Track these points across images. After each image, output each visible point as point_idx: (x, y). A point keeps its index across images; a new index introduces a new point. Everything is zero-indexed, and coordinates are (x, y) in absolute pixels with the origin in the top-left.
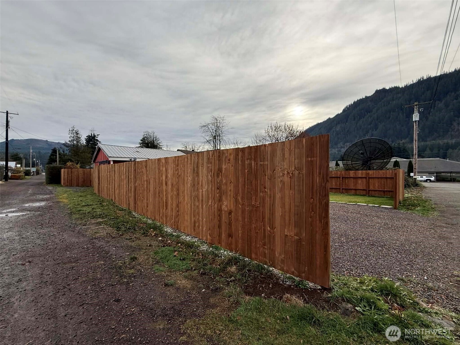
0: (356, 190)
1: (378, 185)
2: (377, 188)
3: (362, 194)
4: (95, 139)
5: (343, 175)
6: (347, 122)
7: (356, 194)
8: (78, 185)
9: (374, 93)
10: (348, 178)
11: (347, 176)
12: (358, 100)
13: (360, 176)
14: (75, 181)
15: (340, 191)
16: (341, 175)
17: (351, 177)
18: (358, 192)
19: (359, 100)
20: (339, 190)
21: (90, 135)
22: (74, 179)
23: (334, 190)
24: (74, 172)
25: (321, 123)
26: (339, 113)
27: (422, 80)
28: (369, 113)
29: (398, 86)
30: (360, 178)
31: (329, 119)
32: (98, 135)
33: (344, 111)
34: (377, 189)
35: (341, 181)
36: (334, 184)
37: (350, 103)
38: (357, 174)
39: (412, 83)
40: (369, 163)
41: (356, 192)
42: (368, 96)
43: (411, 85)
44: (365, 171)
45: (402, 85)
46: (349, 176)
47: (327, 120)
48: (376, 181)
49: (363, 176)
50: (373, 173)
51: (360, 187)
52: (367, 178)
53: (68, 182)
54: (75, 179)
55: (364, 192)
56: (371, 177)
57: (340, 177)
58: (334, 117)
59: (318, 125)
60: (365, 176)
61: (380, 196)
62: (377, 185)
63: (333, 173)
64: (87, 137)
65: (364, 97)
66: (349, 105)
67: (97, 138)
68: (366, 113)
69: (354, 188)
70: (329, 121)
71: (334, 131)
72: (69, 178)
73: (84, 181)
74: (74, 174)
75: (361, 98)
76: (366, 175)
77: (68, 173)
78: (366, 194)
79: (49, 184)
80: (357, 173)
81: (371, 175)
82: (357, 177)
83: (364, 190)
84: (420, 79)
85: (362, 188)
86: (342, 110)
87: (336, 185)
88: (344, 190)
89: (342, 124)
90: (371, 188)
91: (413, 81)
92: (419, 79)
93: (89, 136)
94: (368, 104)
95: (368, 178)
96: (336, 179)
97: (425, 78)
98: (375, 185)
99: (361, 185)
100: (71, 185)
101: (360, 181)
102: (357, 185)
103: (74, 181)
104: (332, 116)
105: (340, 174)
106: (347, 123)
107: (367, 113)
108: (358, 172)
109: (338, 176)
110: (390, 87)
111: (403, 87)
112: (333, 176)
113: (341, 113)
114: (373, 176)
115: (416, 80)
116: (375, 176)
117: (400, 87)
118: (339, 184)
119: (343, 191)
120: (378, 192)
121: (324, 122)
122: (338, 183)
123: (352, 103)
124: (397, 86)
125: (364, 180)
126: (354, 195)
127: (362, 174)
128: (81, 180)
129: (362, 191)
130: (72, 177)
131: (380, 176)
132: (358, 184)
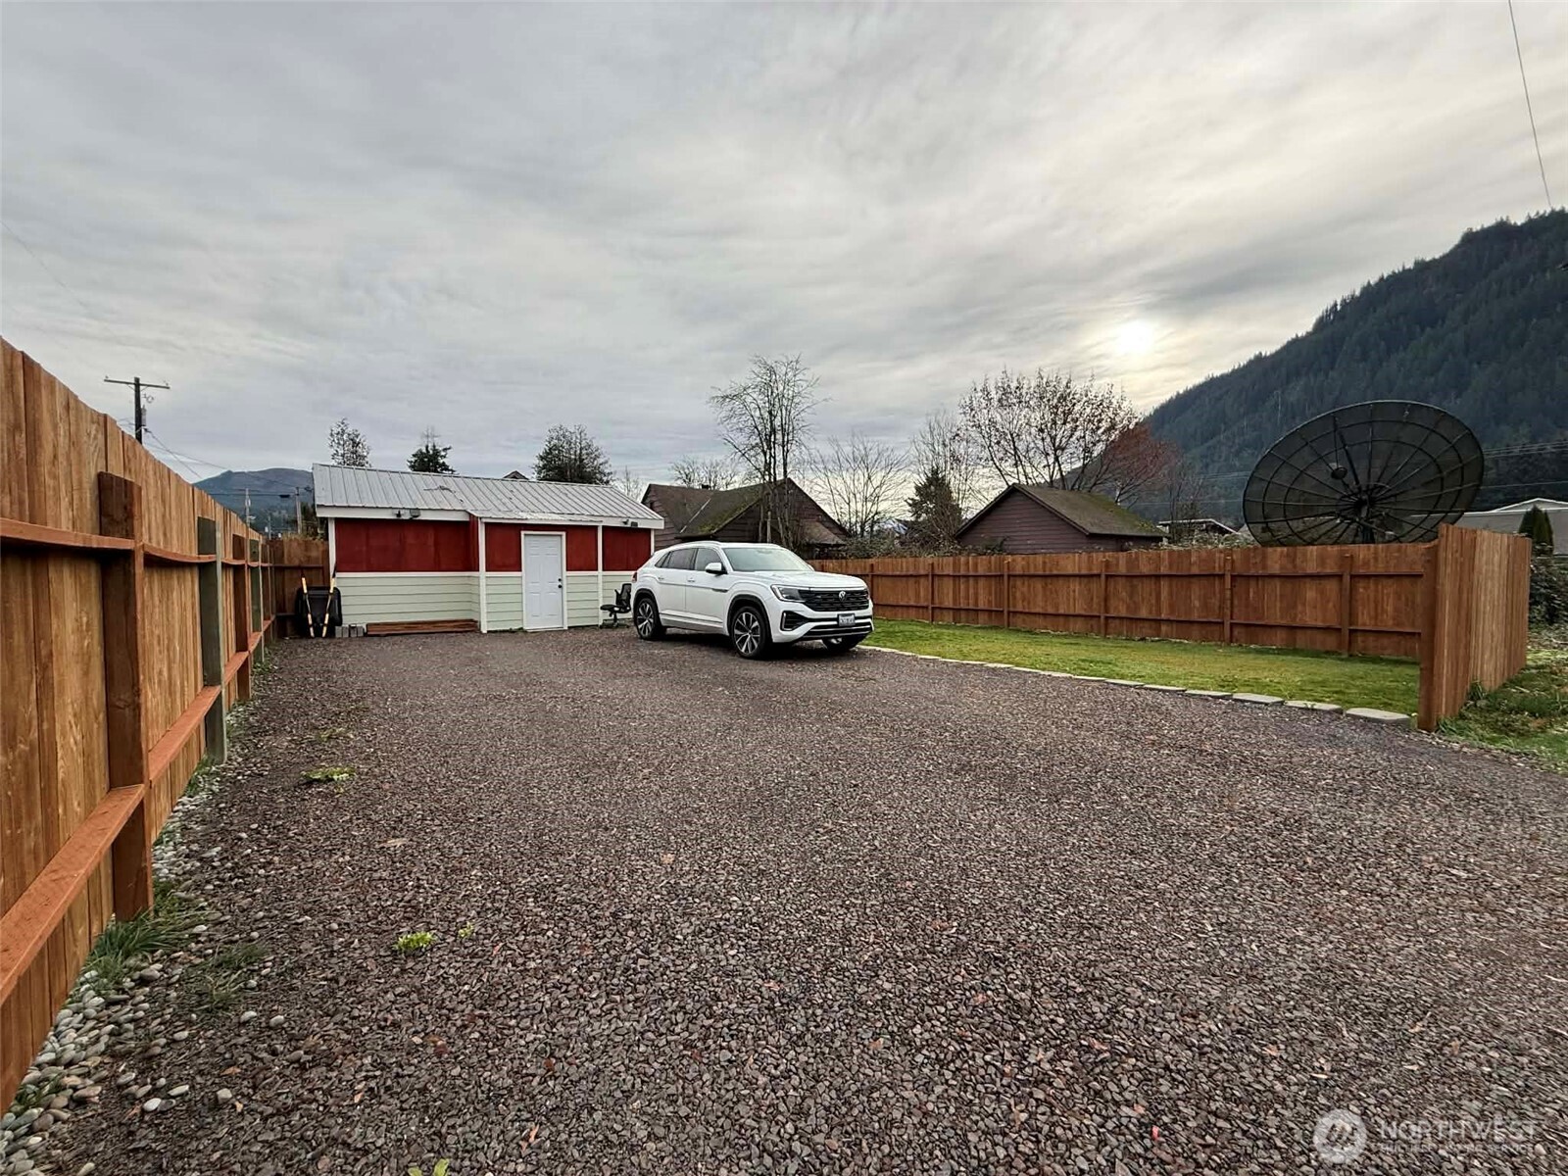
0: (1292, 628)
1: (1396, 610)
2: (1391, 622)
3: (1319, 647)
4: (438, 463)
5: (1238, 564)
6: (1332, 368)
7: (1291, 650)
9: (1458, 247)
10: (1257, 577)
11: (1252, 572)
12: (1382, 279)
13: (1312, 568)
15: (1222, 634)
16: (1228, 568)
17: (1272, 576)
18: (1302, 640)
19: (1389, 277)
20: (1217, 628)
21: (424, 451)
23: (1195, 630)
25: (1223, 379)
26: (1301, 333)
28: (1428, 329)
30: (1312, 577)
31: (1259, 359)
32: (445, 450)
33: (1321, 324)
34: (1389, 625)
35: (1228, 593)
36: (1197, 603)
37: (1347, 294)
38: (1298, 561)
40: (1364, 515)
41: (1294, 640)
42: (1428, 259)
44: (1336, 548)
46: (1264, 567)
47: (1251, 362)
48: (1389, 589)
49: (1328, 571)
50: (1376, 553)
51: (1309, 617)
52: (1347, 579)
55: (1331, 641)
56: (1362, 571)
57: (1222, 576)
58: (1278, 353)
59: (1212, 385)
60: (1335, 570)
61: (1404, 658)
62: (1390, 609)
63: (1193, 559)
64: (414, 456)
65: (1410, 265)
66: (1344, 301)
67: (444, 460)
68: (1418, 329)
69: (1283, 622)
70: (1259, 365)
71: (1277, 405)
75: (1398, 269)
76: (1341, 566)
78: (1340, 645)
80: (1299, 555)
81: (1366, 563)
82: (1300, 573)
83: (1327, 629)
85: (1320, 624)
86: (1314, 321)
87: (1205, 606)
88: (1243, 630)
89: (1312, 380)
90: (1364, 620)
93: (422, 453)
94: (1425, 292)
95: (1352, 578)
96: (1204, 582)
98: (1382, 607)
99: (1315, 607)
101: (1310, 593)
102: (1300, 608)
104: (1268, 350)
105: (1226, 560)
106: (1331, 374)
107: (1423, 330)
108: (1304, 554)
109: (1217, 572)
112: (1195, 570)
113: (1309, 334)
114: (1372, 571)
116: (1381, 569)
118: (1217, 604)
119: (1236, 633)
120: (1395, 639)
121: (1234, 372)
122: (1215, 602)
123: (1357, 293)
125: (1331, 586)
126: (1280, 652)
127: (1322, 560)
129: (1319, 636)
131: (1404, 570)
132: (1304, 605)
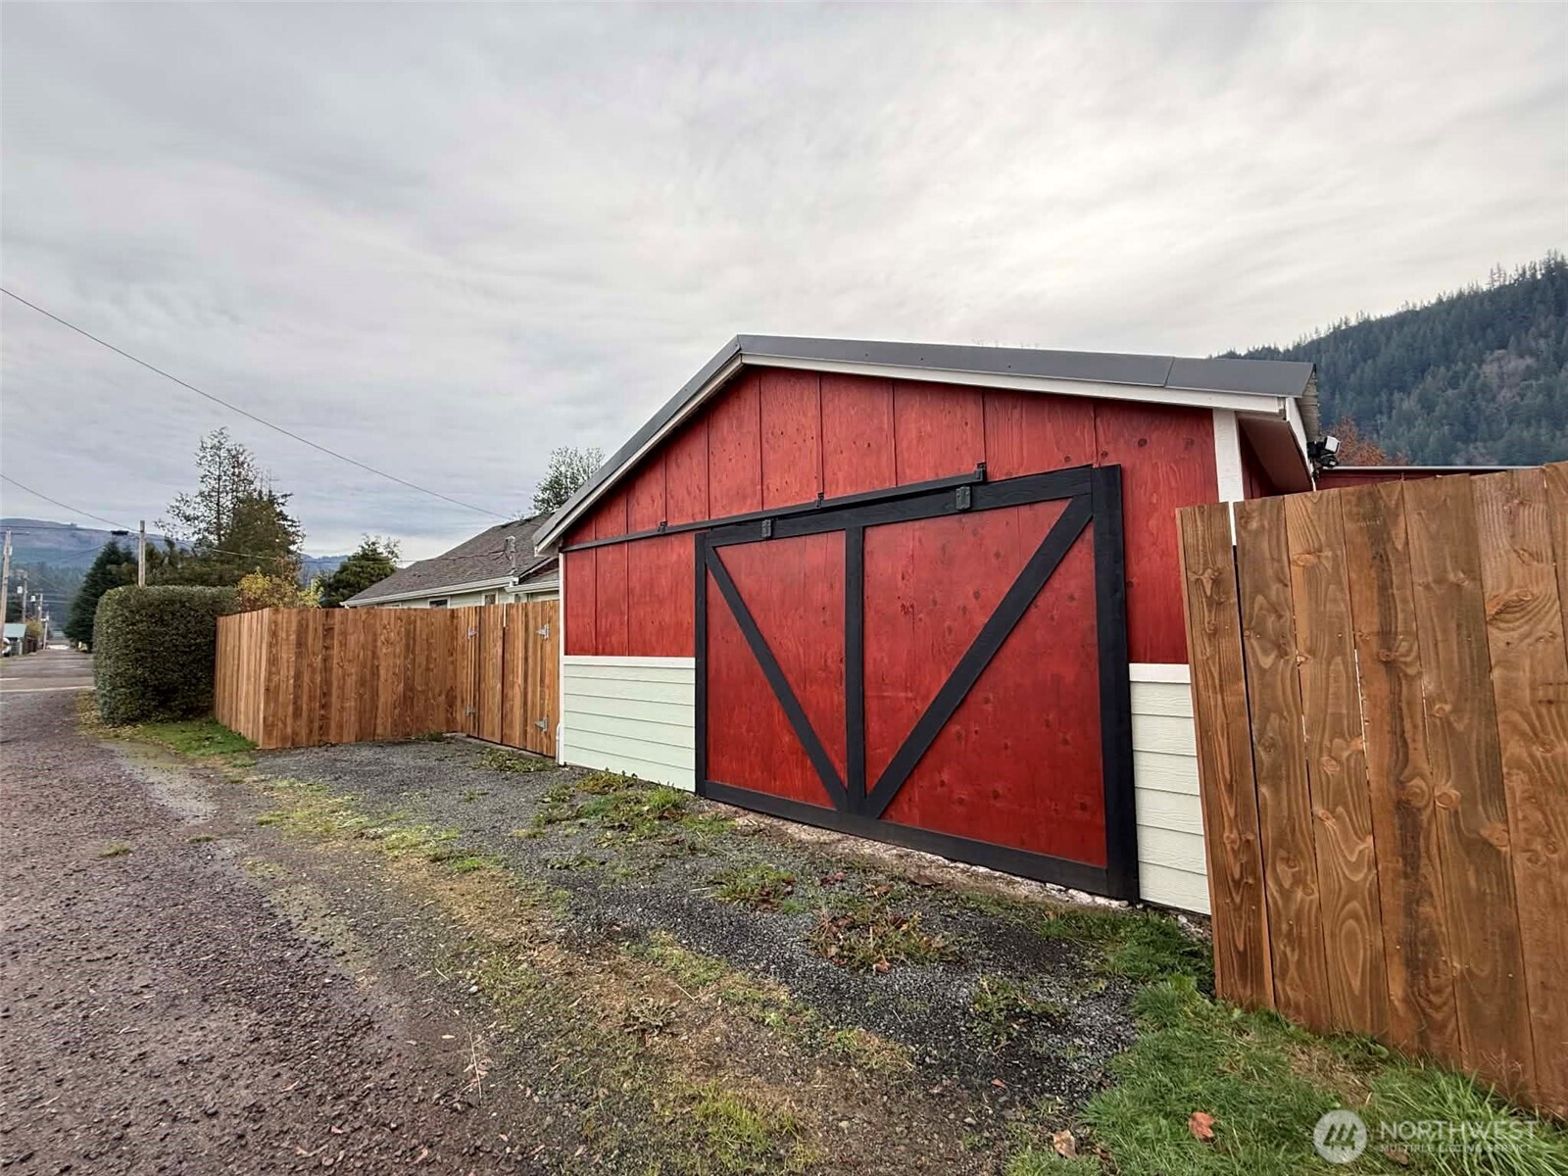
4: (274, 512)
8: (366, 736)
14: (351, 704)
21: (256, 496)
22: (342, 688)
24: (344, 634)
27: (1343, 327)
29: (1273, 347)
39: (1315, 337)
43: (1312, 342)
45: (1284, 343)
53: (297, 713)
54: (351, 681)
72: (306, 678)
73: (408, 699)
74: (343, 645)
77: (300, 644)
79: (131, 721)
84: (1339, 326)
91: (1317, 331)
92: (1337, 324)
93: (251, 499)
97: (1353, 322)
100: (324, 729)
103: (342, 698)
110: (1251, 349)
111: (1291, 348)
115: (1326, 327)
117: (1281, 350)
124: (1269, 348)
128: (388, 692)
130: (327, 668)
